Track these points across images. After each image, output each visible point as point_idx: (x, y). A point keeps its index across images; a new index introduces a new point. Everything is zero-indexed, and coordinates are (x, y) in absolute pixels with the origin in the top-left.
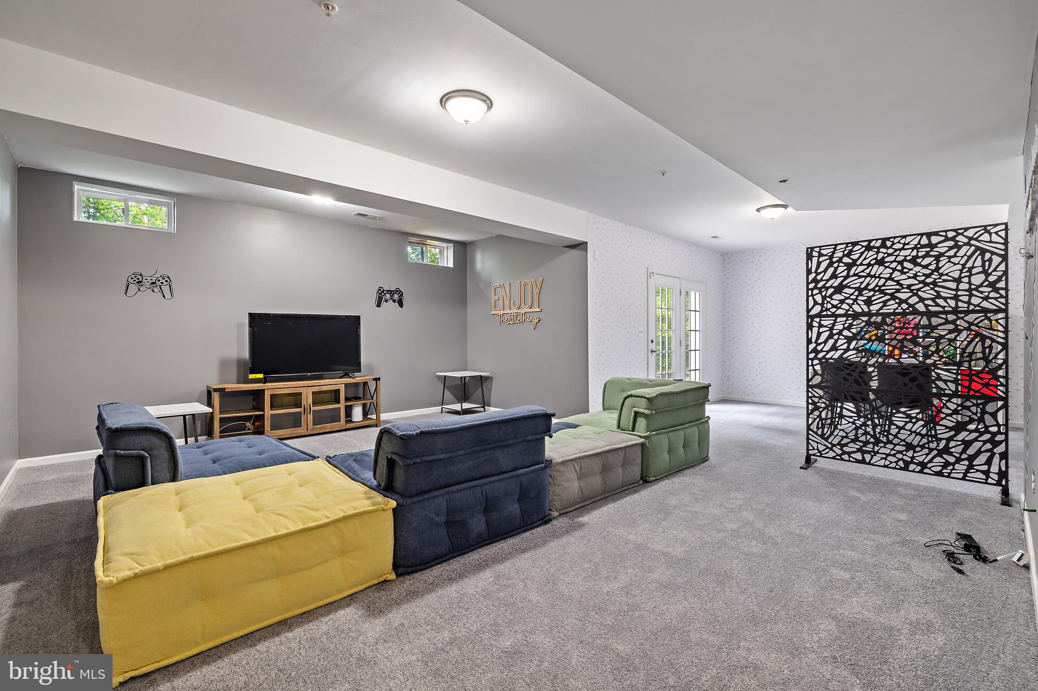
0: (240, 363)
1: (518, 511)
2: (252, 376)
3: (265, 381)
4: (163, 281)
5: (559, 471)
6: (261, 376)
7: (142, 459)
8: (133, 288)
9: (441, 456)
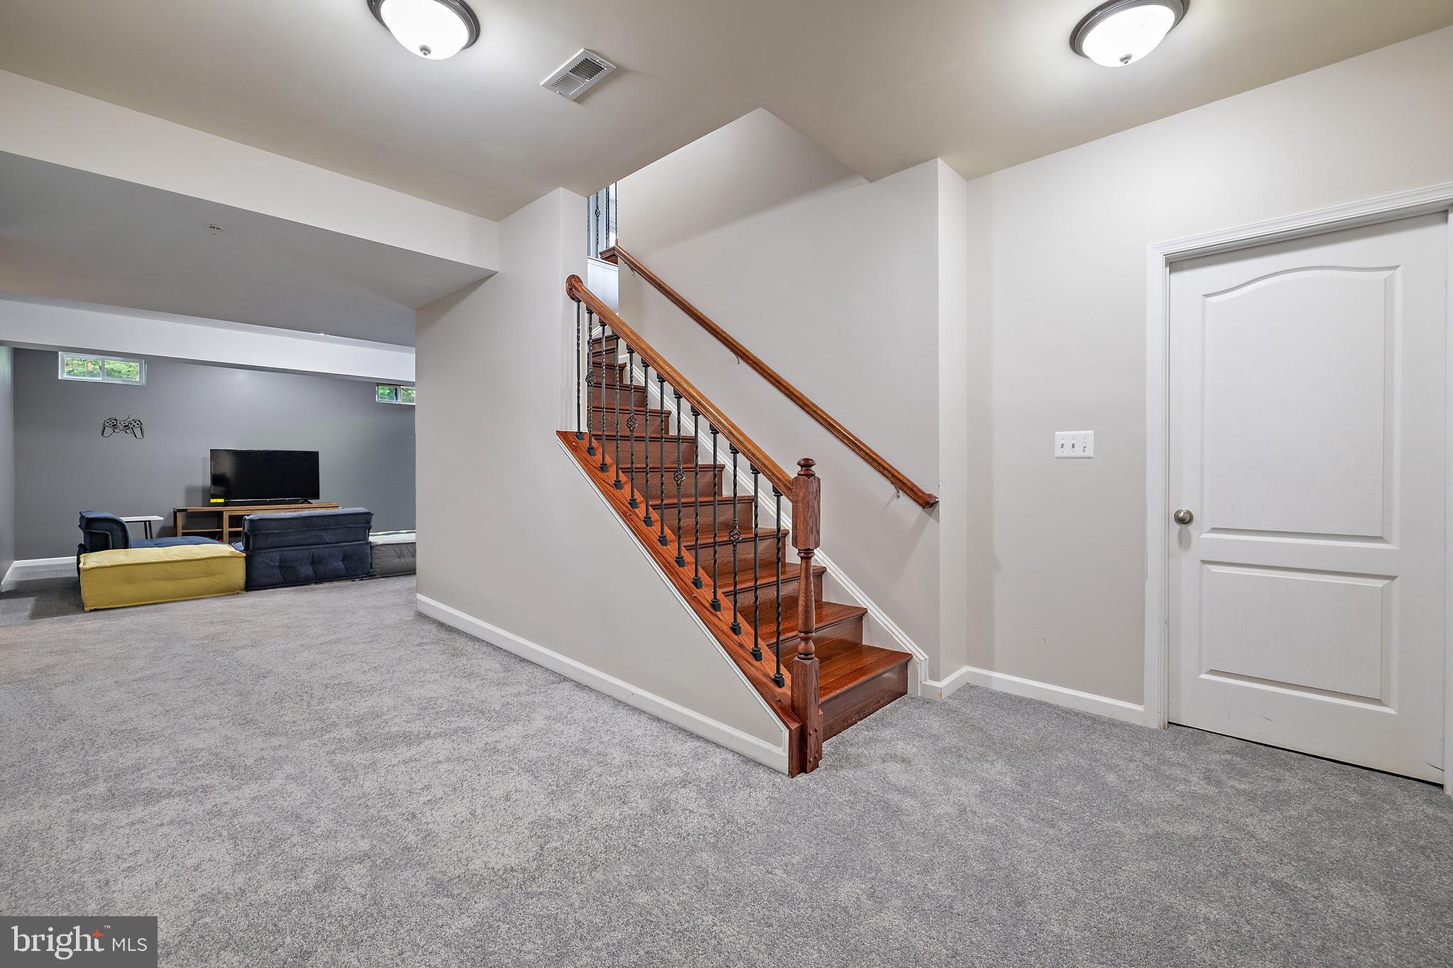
0: (205, 490)
1: (343, 566)
2: (213, 501)
3: (225, 504)
4: (135, 424)
5: (378, 550)
6: (222, 501)
7: (107, 535)
8: (109, 430)
9: (275, 531)
